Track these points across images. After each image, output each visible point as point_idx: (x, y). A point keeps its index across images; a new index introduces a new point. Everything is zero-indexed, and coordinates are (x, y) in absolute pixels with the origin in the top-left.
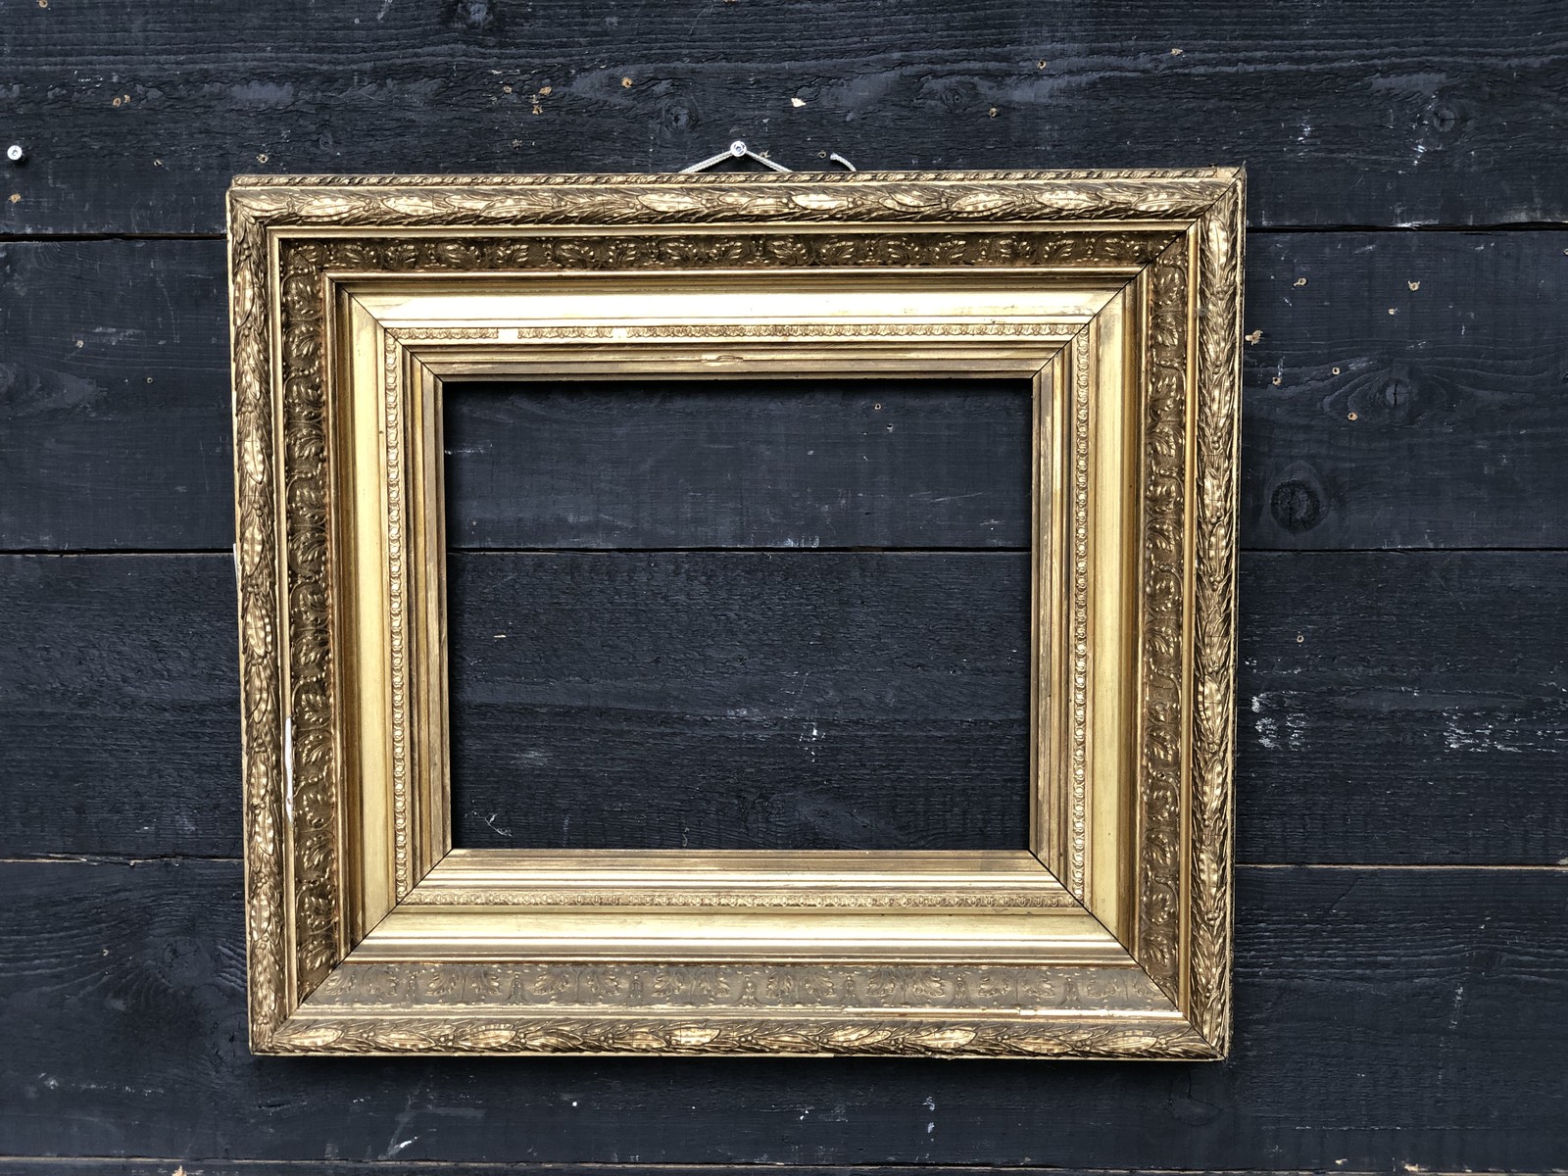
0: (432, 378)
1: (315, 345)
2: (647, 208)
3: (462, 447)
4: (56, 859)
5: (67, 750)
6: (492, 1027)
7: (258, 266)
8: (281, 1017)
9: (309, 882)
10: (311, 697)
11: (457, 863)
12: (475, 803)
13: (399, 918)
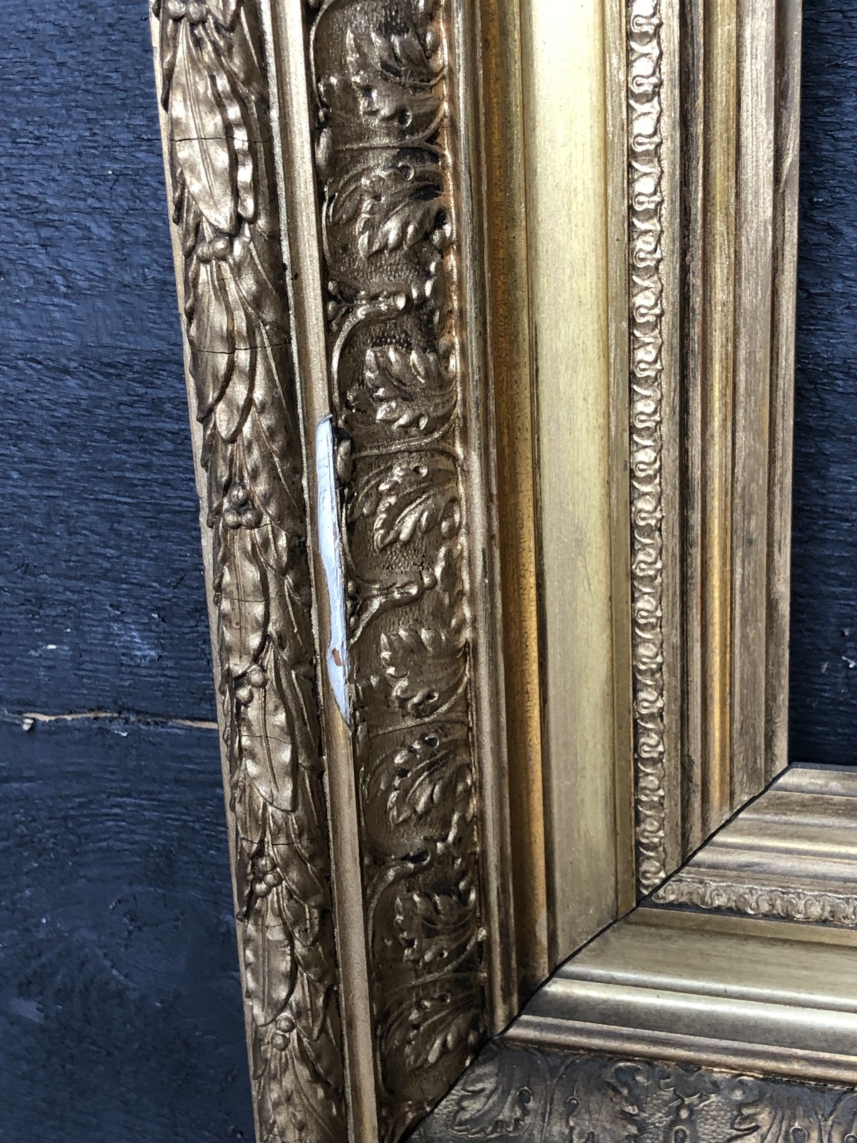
9: (406, 858)
10: (392, 355)
11: (804, 807)
12: (850, 639)
13: (643, 934)
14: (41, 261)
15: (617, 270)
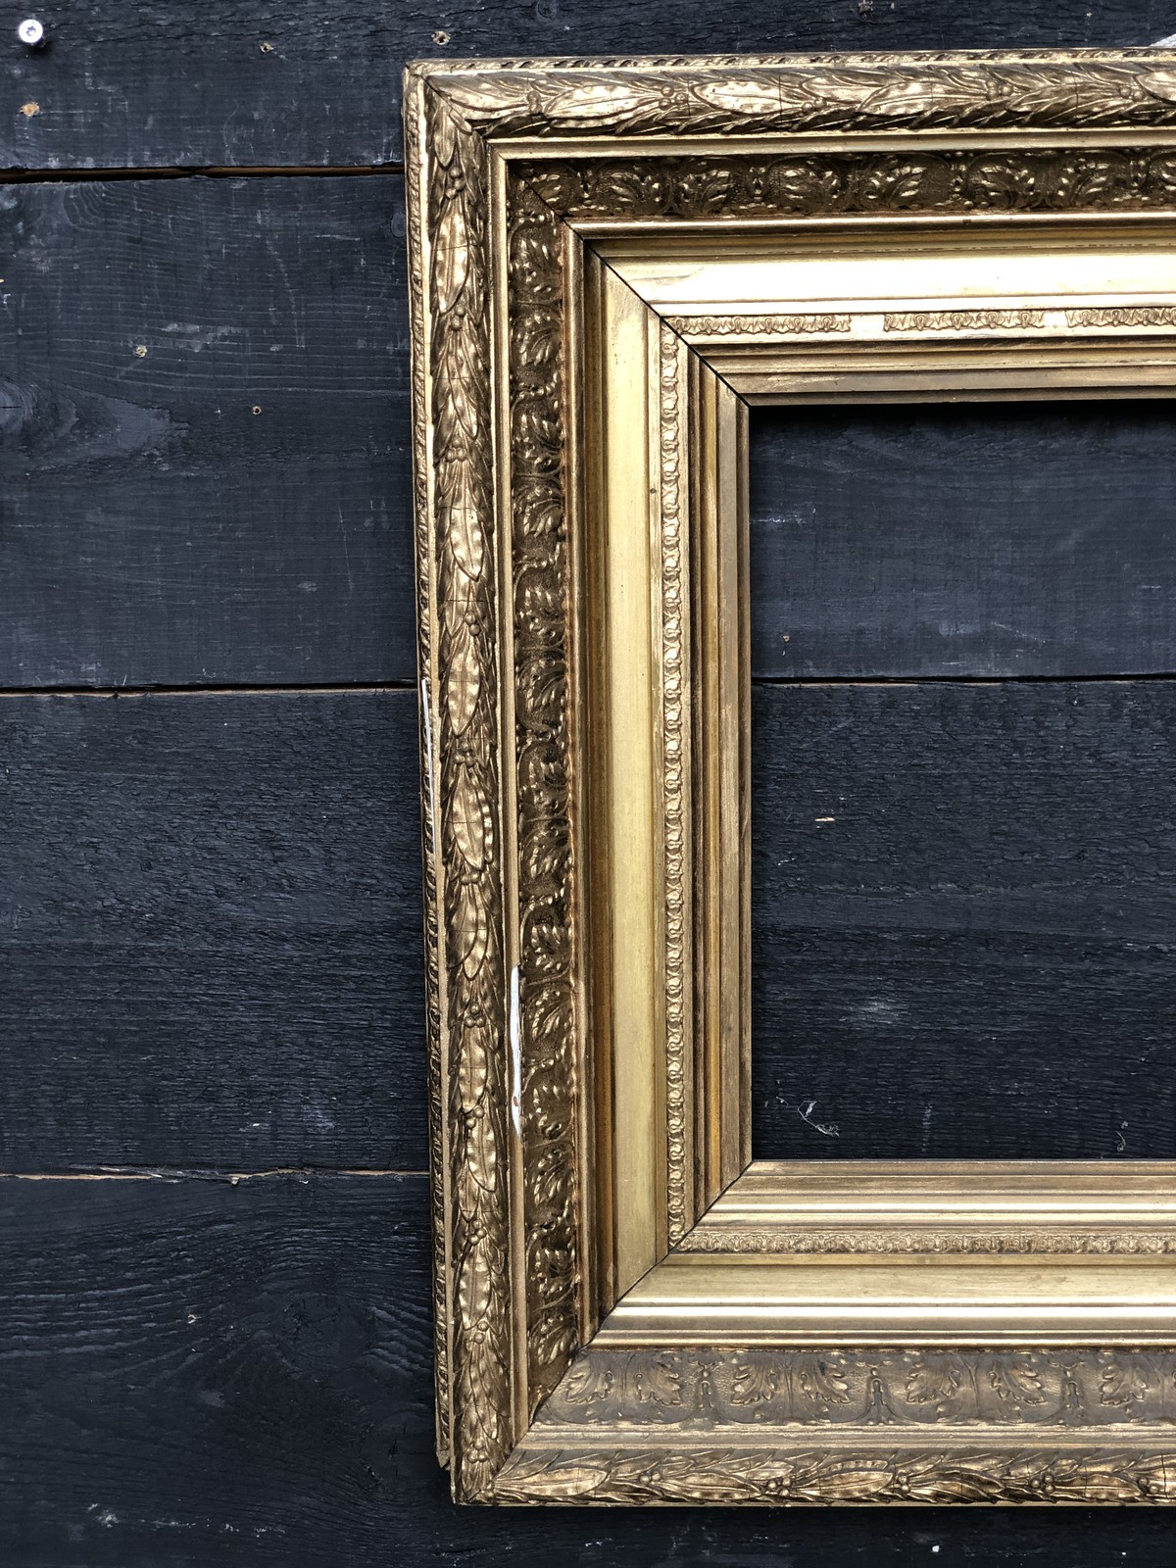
0: (733, 399)
1: (554, 344)
2: (1153, 96)
3: (766, 514)
4: (114, 1175)
5: (128, 1004)
6: (852, 1465)
7: (475, 208)
8: (505, 1450)
9: (542, 1226)
10: (545, 929)
11: (763, 1185)
12: (781, 1085)
13: (671, 1273)
14: (274, 871)
15: (659, 880)
